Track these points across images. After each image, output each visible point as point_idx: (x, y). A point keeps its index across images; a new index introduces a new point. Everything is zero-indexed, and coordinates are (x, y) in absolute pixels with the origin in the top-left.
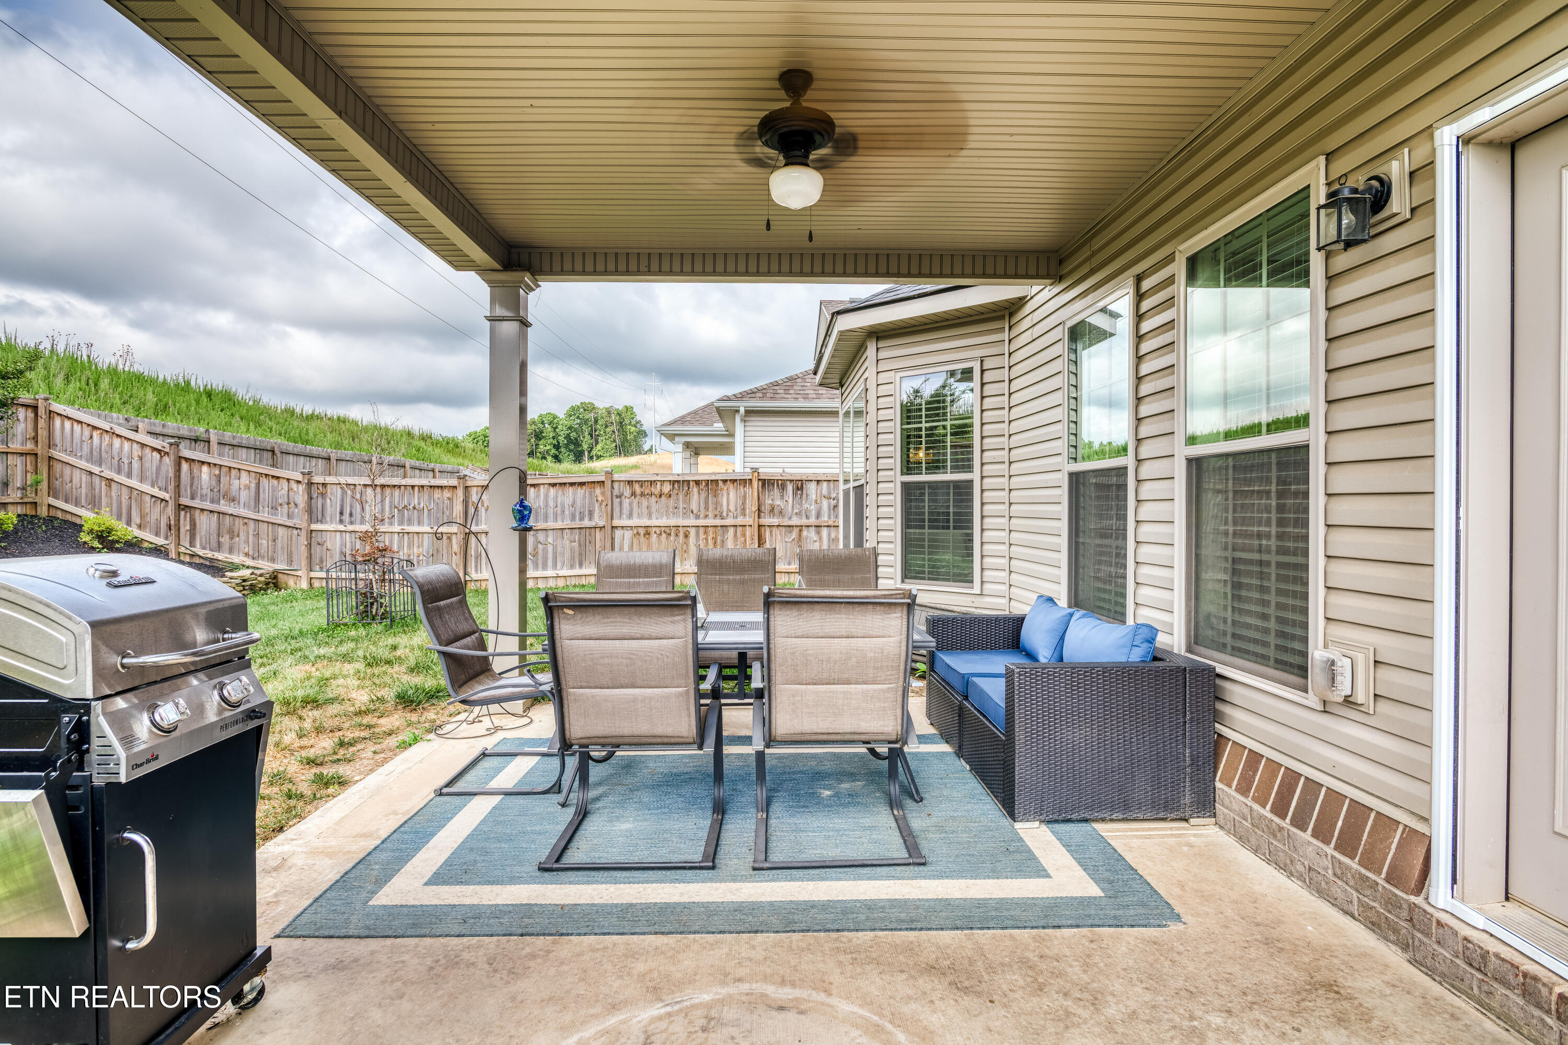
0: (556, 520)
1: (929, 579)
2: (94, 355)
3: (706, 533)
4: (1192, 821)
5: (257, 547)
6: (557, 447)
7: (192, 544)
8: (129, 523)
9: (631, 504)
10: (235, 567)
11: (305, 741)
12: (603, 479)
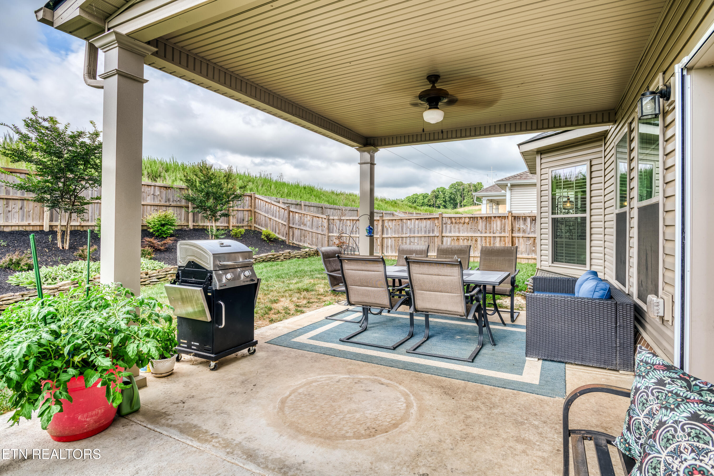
0: (418, 233)
1: (565, 262)
2: (272, 177)
3: (485, 239)
4: (621, 372)
5: (312, 241)
6: (445, 202)
7: (293, 240)
8: (275, 233)
9: (450, 227)
10: (305, 248)
11: (299, 301)
12: (438, 216)
